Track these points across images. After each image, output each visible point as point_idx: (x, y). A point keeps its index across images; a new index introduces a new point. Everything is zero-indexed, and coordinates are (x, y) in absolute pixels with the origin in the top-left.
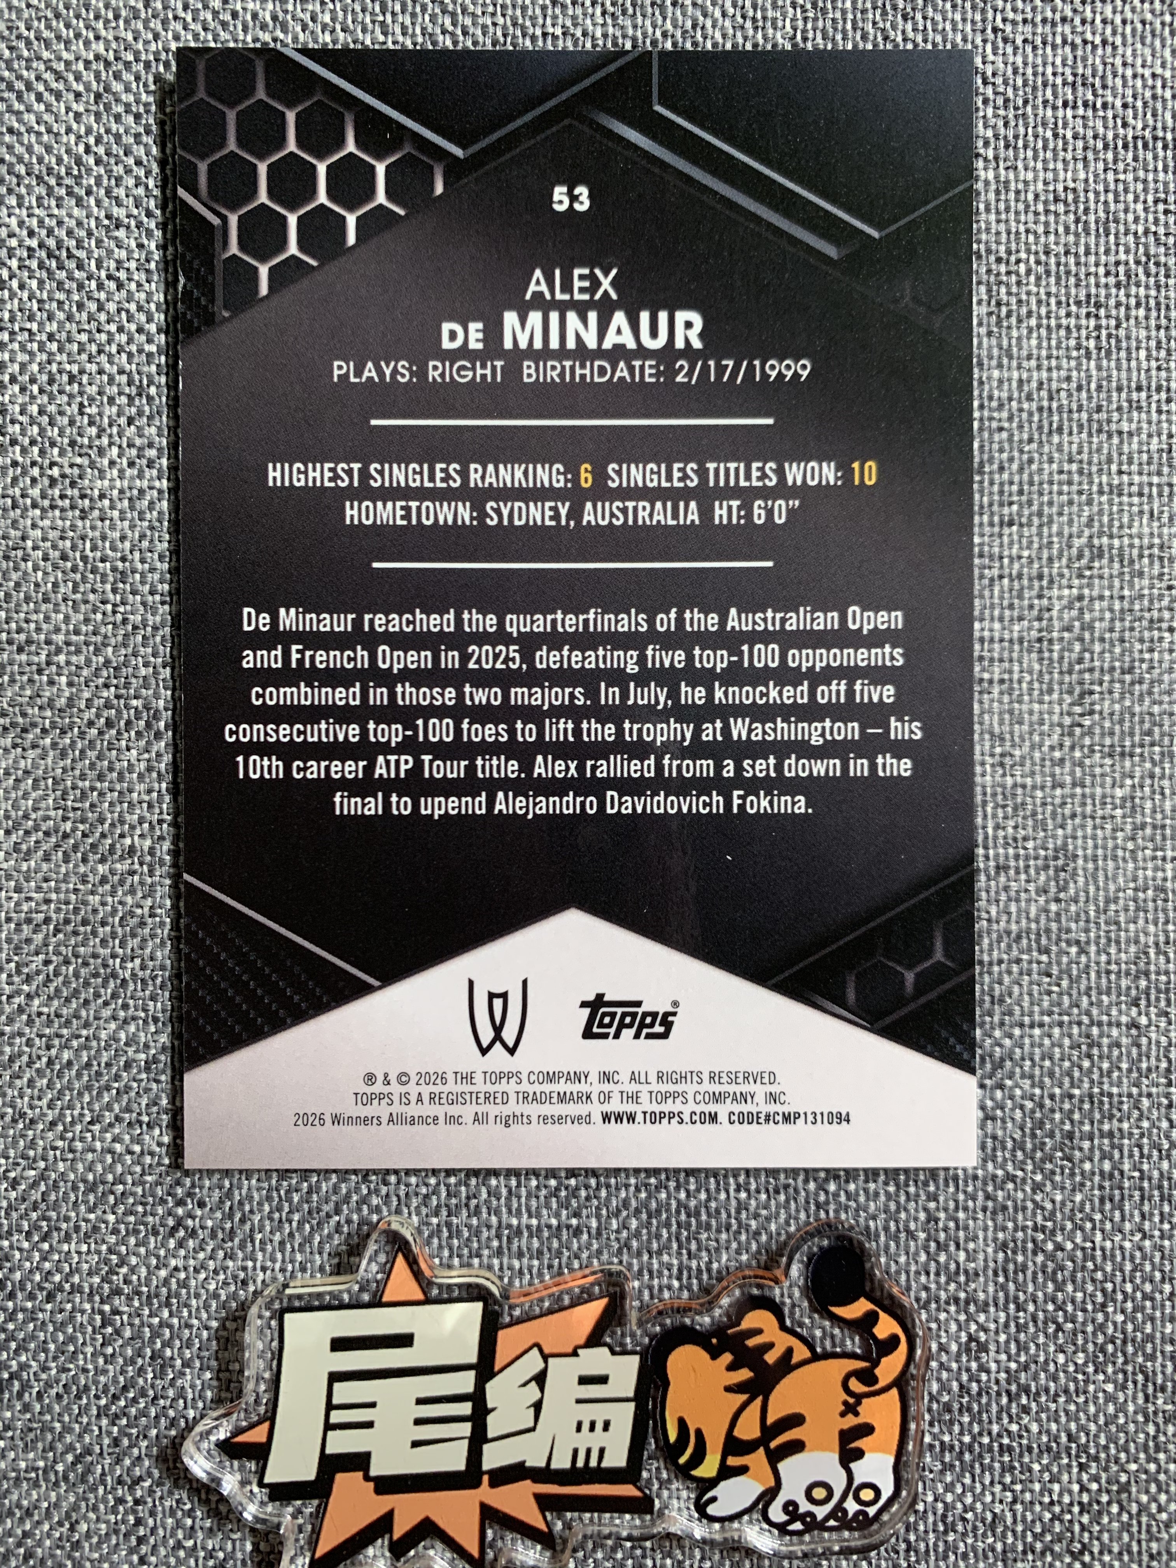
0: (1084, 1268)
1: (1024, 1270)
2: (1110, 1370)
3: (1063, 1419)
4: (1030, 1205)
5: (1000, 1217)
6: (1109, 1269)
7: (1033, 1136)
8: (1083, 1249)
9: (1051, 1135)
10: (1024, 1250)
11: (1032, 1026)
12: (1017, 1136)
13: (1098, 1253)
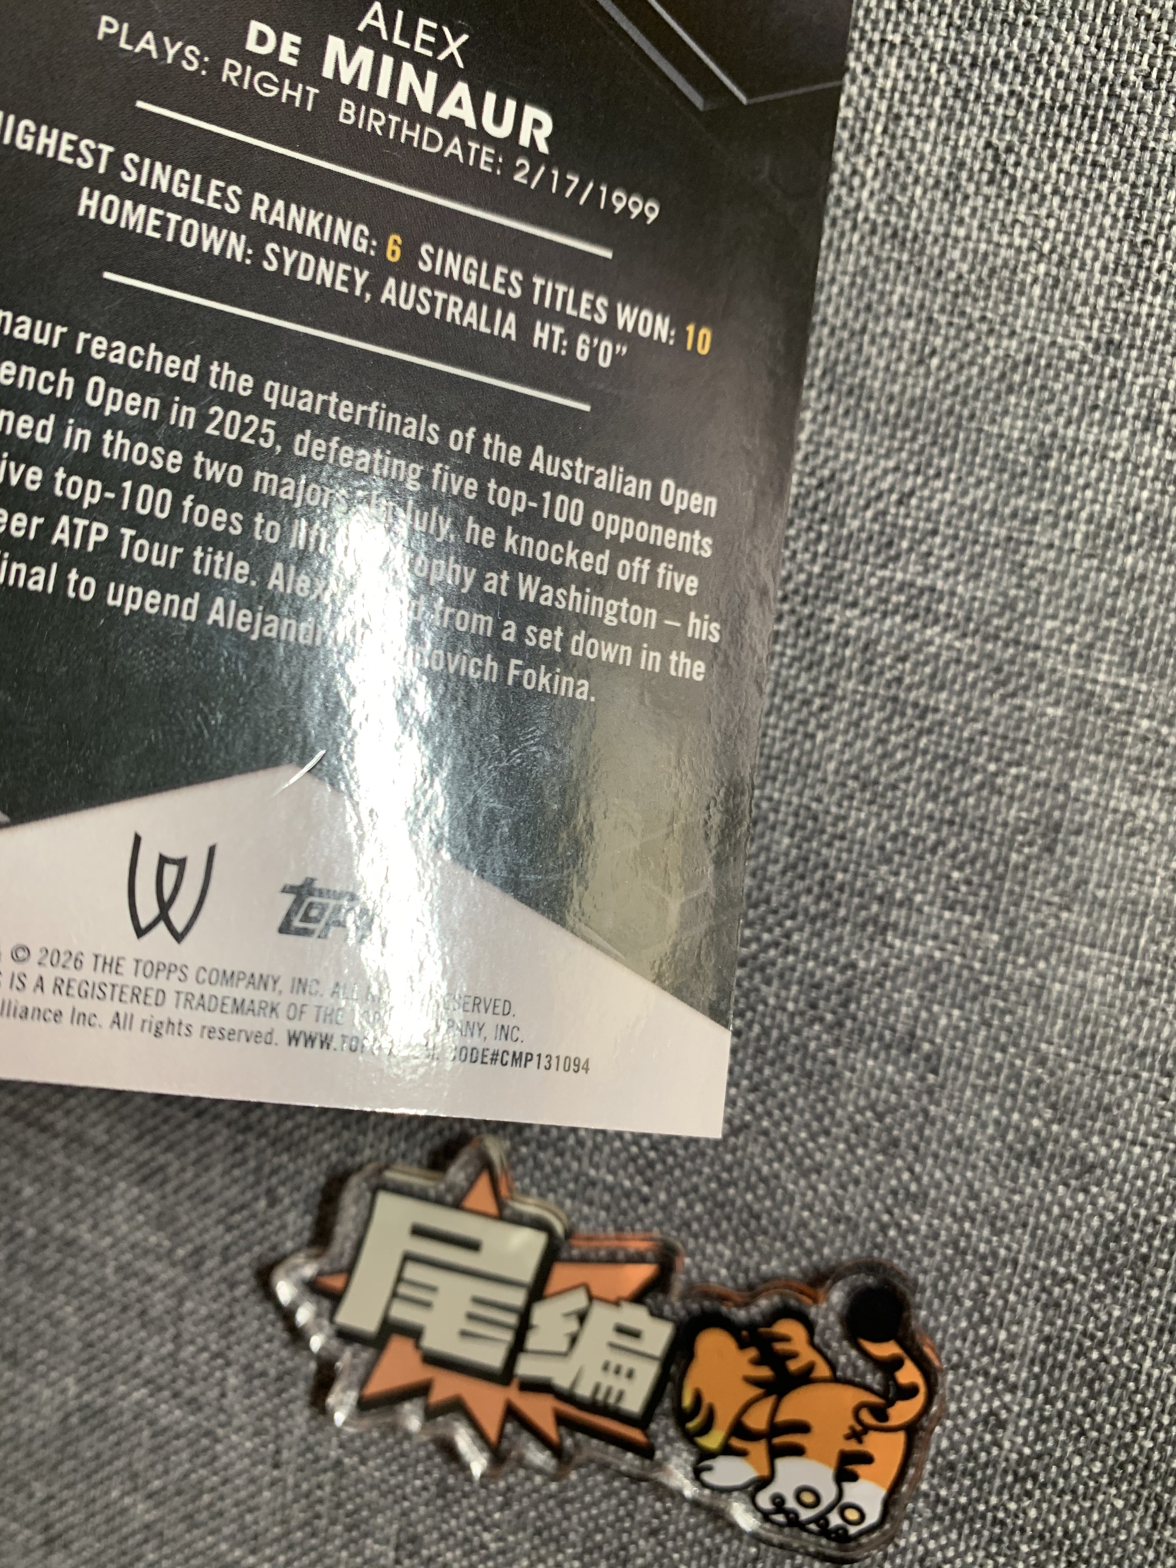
0: (1124, 1386)
1: (1062, 1366)
2: (1124, 1488)
3: (1064, 1516)
4: (1084, 1310)
5: (1051, 1312)
6: (1150, 1395)
7: (1106, 1246)
8: (1129, 1369)
9: (1125, 1251)
10: (1067, 1351)
11: (1133, 1143)
12: (1090, 1241)
13: (1143, 1378)
